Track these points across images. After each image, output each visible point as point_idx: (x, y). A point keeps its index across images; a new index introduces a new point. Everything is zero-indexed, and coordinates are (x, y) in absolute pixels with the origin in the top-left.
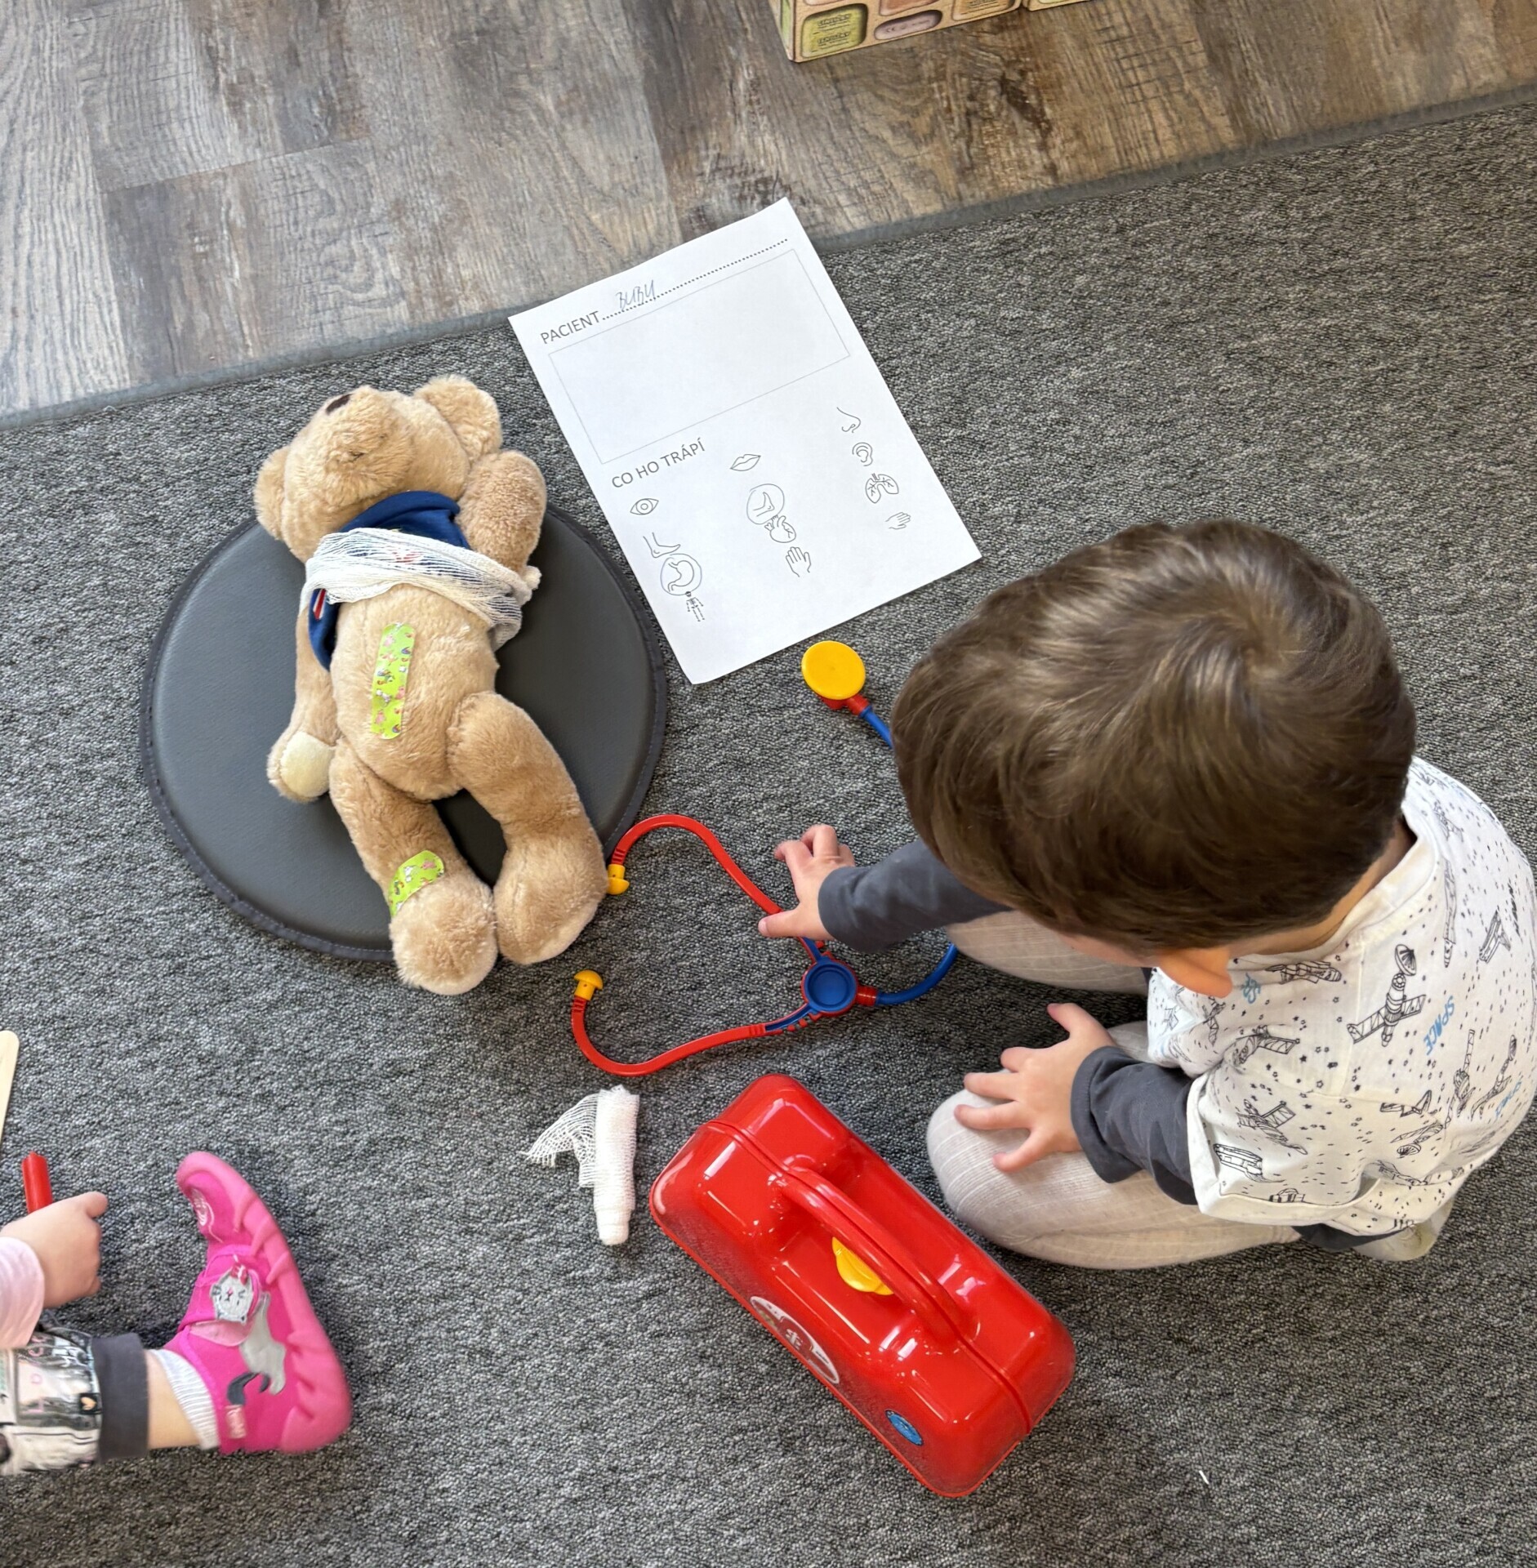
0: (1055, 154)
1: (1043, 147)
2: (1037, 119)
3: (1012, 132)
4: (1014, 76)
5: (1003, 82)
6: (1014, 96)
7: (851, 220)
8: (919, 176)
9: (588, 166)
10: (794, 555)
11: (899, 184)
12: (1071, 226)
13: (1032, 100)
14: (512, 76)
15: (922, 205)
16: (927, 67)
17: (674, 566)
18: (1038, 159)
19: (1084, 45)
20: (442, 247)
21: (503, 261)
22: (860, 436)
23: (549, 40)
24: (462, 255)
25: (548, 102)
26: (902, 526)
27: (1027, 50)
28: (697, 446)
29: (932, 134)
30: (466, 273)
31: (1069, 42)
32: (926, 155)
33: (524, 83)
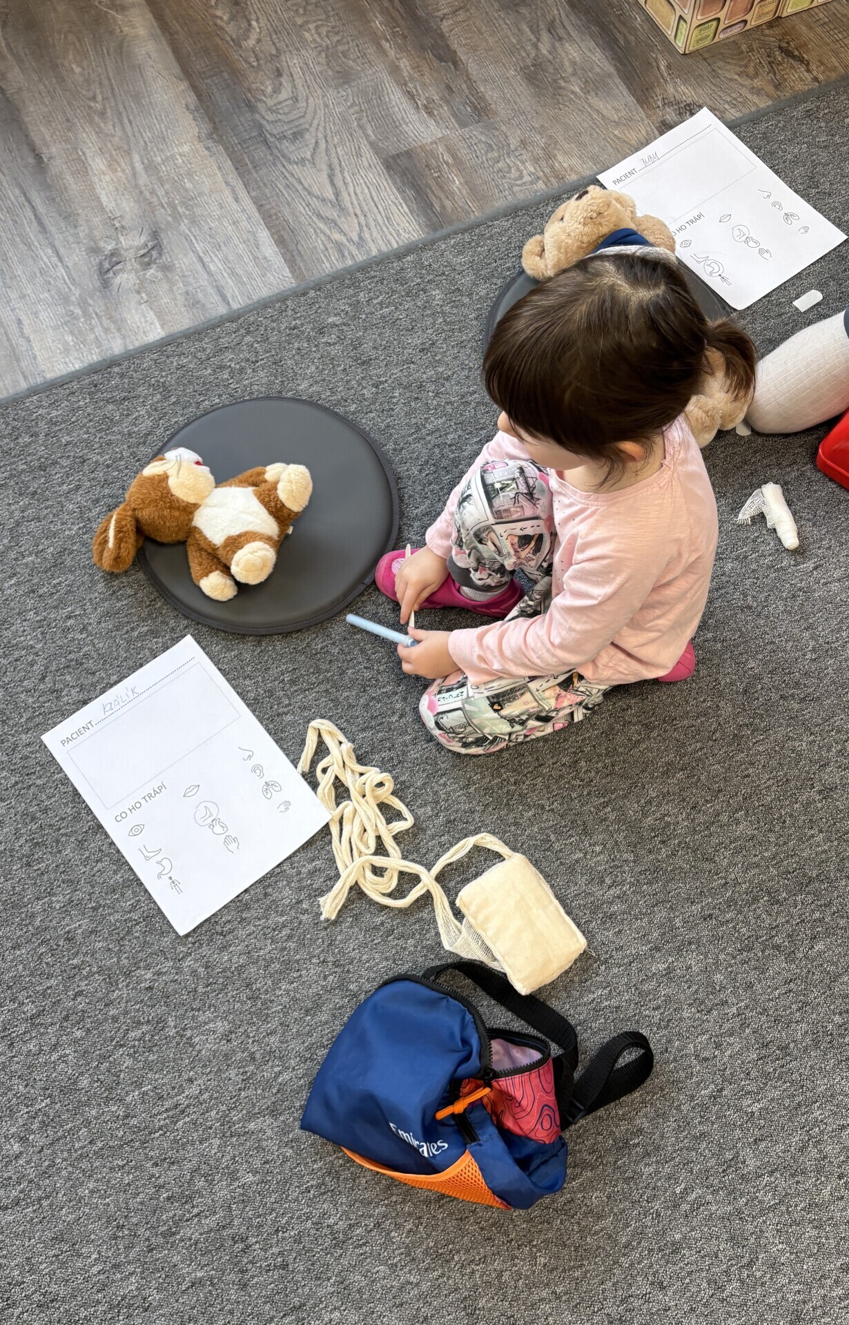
0: (815, 73)
1: (808, 71)
2: (801, 60)
3: (792, 67)
4: (784, 45)
5: (780, 48)
6: (788, 53)
7: (733, 114)
8: (758, 92)
9: (605, 112)
10: (761, 252)
11: (749, 96)
12: (834, 100)
13: (796, 53)
14: (555, 81)
15: (763, 103)
16: (744, 47)
17: (709, 265)
18: (808, 76)
19: (811, 28)
20: (549, 156)
21: (580, 157)
22: (772, 199)
23: (567, 63)
24: (560, 158)
25: (577, 89)
26: (806, 231)
27: (786, 34)
28: (700, 216)
29: (757, 73)
30: (565, 165)
31: (804, 28)
32: (757, 83)
33: (562, 83)
